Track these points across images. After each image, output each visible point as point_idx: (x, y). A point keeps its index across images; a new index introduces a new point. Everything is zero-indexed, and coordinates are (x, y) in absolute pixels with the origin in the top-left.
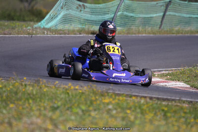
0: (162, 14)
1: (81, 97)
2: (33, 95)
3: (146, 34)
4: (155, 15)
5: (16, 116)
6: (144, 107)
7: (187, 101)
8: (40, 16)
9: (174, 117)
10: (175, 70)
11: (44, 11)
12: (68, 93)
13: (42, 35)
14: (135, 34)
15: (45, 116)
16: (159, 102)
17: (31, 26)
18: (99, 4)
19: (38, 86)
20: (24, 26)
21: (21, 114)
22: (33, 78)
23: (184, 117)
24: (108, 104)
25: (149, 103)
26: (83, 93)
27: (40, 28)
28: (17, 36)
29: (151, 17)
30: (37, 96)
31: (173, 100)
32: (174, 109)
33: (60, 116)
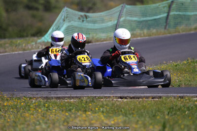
4: (158, 17)
18: (100, 12)
27: (44, 42)
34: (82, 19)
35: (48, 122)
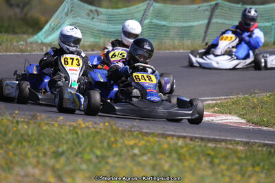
0: (206, 22)
1: (94, 137)
2: (28, 136)
3: (184, 49)
4: (196, 23)
5: (4, 166)
6: (183, 151)
7: (242, 142)
8: (36, 26)
9: (224, 163)
10: (225, 99)
11: (43, 19)
12: (77, 133)
13: (39, 53)
14: (168, 50)
15: (45, 164)
16: (203, 144)
17: (23, 41)
18: (118, 8)
19: (35, 123)
20: (15, 41)
21: (11, 162)
22: (27, 113)
23: (237, 164)
24: (132, 147)
25: (190, 144)
26: (98, 132)
27: (36, 42)
28: (4, 53)
29: (191, 26)
30: (33, 138)
31: (223, 140)
32: (224, 153)
33: (66, 165)
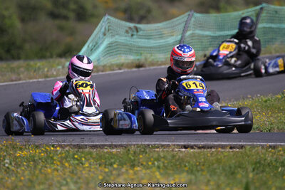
34: (130, 33)
35: (78, 181)
